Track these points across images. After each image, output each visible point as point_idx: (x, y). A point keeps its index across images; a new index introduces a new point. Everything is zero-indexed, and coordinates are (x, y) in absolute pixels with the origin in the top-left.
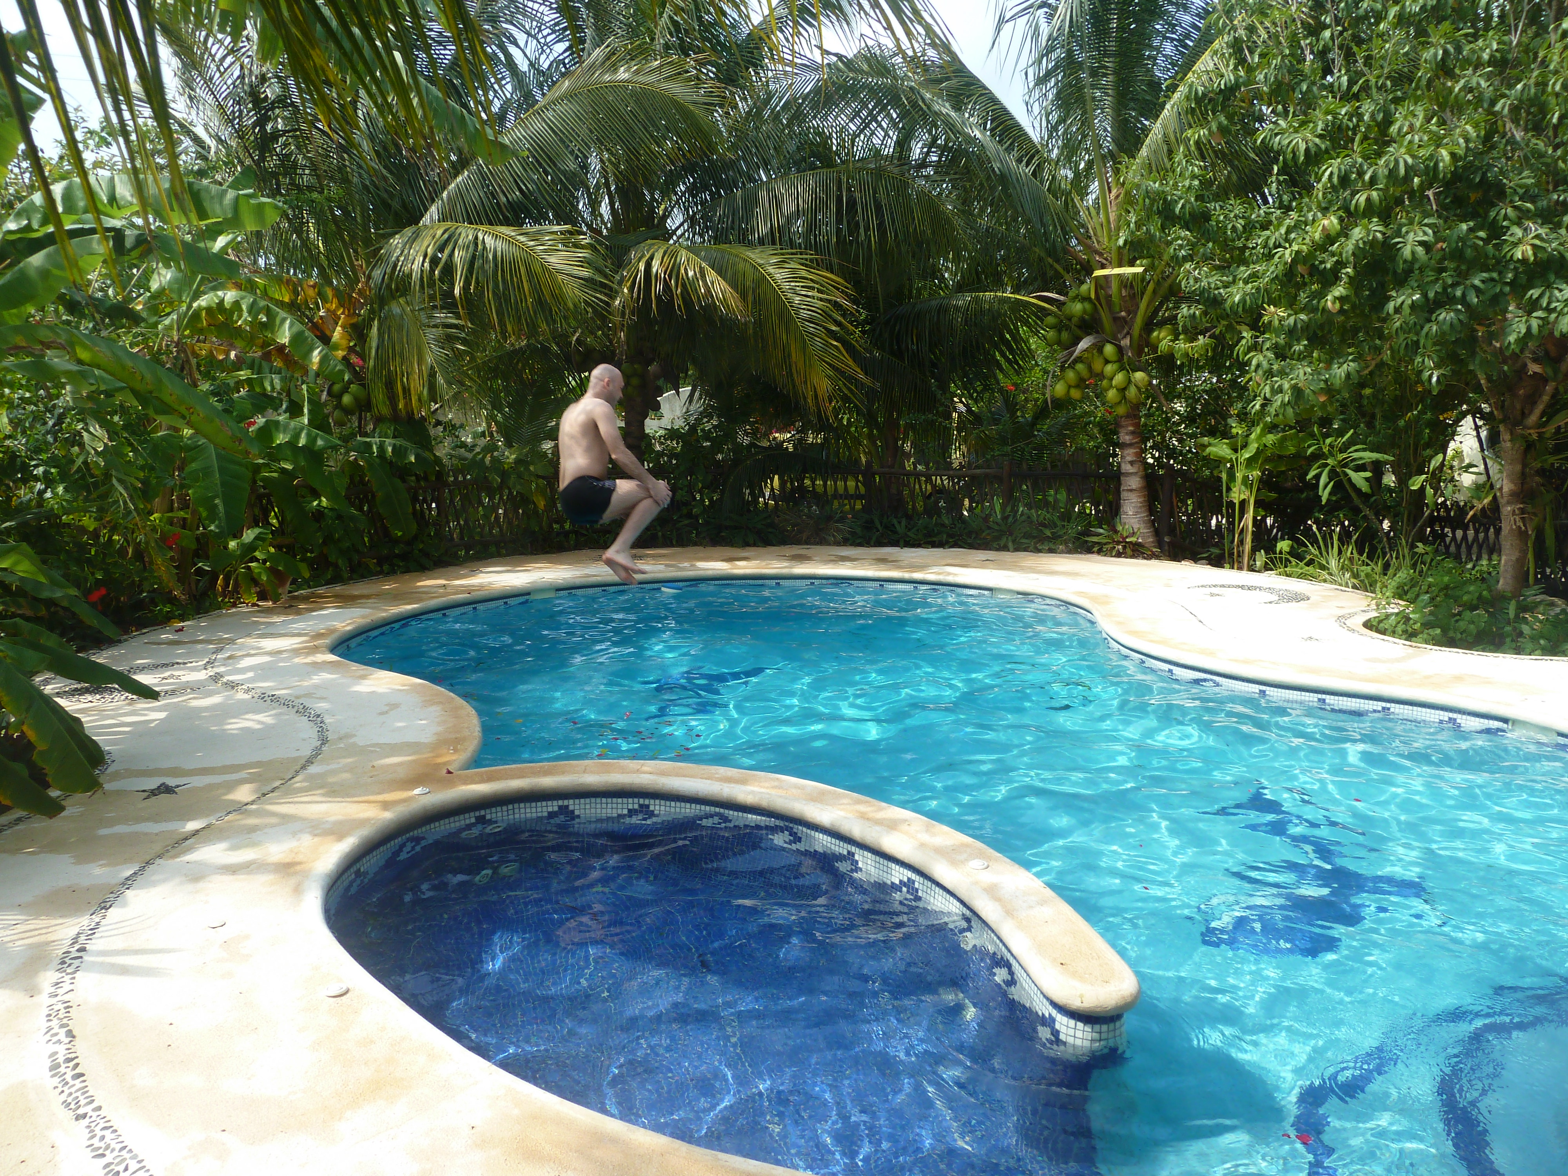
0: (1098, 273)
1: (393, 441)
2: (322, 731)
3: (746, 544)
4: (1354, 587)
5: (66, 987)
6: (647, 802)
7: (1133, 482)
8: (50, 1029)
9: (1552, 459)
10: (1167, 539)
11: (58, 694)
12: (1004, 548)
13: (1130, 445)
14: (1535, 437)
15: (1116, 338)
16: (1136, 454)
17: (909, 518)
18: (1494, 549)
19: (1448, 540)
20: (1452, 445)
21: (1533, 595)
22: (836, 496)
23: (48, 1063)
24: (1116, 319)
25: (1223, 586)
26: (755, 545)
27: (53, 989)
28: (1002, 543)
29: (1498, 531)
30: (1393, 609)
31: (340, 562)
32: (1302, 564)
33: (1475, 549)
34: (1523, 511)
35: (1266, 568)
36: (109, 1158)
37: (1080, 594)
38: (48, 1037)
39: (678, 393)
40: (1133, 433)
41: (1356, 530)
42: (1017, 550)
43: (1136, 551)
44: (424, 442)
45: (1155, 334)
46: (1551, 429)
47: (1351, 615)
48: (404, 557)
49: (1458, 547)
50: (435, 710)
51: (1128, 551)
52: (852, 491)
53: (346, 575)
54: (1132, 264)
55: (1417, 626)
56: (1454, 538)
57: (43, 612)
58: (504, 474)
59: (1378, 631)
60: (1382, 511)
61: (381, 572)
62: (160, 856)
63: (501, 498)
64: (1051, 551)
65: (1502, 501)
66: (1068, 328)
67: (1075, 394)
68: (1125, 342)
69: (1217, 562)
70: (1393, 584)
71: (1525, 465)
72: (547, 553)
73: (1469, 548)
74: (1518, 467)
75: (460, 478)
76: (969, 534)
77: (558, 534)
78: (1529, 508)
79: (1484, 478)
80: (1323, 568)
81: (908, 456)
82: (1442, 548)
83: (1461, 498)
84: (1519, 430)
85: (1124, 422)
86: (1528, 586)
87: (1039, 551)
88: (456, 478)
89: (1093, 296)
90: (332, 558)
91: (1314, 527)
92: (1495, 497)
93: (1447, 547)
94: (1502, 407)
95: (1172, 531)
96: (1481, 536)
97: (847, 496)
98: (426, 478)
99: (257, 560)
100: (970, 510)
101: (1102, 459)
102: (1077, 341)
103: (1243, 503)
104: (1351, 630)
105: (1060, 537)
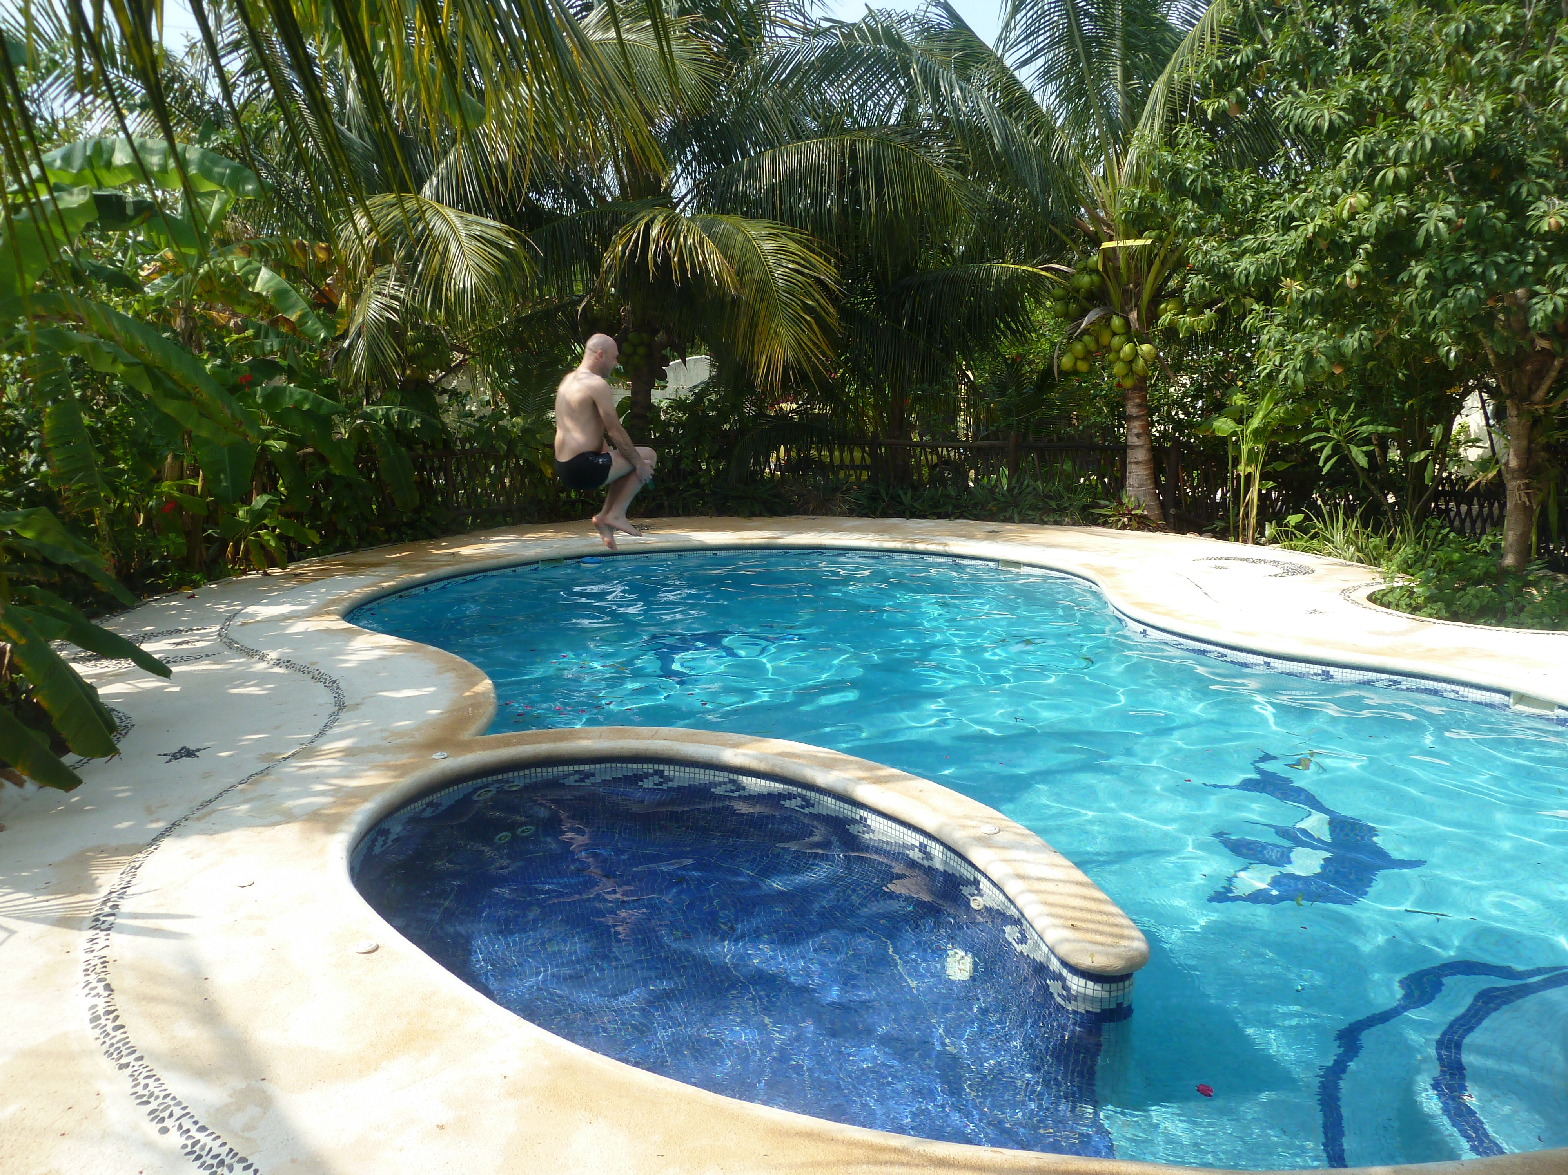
0: (1106, 245)
1: (398, 407)
2: (337, 696)
3: (752, 514)
4: (1360, 561)
5: (102, 943)
6: (661, 767)
7: (1139, 455)
8: (88, 983)
9: (1557, 435)
10: (1172, 511)
11: (74, 660)
12: (1010, 520)
13: (1137, 418)
14: (1541, 412)
15: (1123, 311)
16: (1143, 426)
17: (915, 489)
18: (1498, 523)
19: (1452, 514)
20: (1458, 420)
21: (1536, 570)
22: (842, 466)
23: (88, 1015)
24: (1125, 292)
25: (1228, 559)
26: (761, 515)
27: (88, 945)
28: (1008, 514)
29: (1503, 506)
30: (1398, 582)
31: (349, 530)
32: (1306, 537)
33: (1479, 524)
34: (1528, 487)
35: (1274, 541)
36: (153, 1105)
37: (1086, 566)
38: (86, 990)
39: (684, 362)
40: (1139, 405)
41: (1360, 505)
42: (1022, 521)
43: (1142, 524)
44: (432, 410)
45: (1163, 306)
46: (1556, 406)
47: (1355, 589)
48: (411, 525)
49: (1463, 522)
50: (450, 677)
51: (1134, 523)
52: (858, 461)
53: (354, 543)
54: (1140, 236)
55: (1420, 600)
56: (1458, 513)
57: (56, 579)
58: (511, 443)
59: (1382, 604)
60: (1389, 485)
61: (389, 540)
62: (186, 819)
63: (508, 466)
64: (1056, 523)
65: (1506, 476)
66: (1076, 300)
67: (1083, 366)
68: (1133, 316)
69: (1222, 535)
70: (1398, 559)
71: (1530, 441)
72: (554, 522)
73: (1473, 523)
74: (1524, 443)
75: (468, 446)
76: (975, 506)
77: (565, 503)
78: (1534, 483)
79: (1489, 453)
80: (1329, 541)
81: (913, 427)
82: (1446, 523)
83: (1465, 472)
84: (1525, 405)
85: (1130, 394)
86: (1530, 561)
87: (1045, 523)
88: (463, 446)
89: (1100, 268)
90: (340, 527)
91: (1319, 502)
92: (1499, 472)
93: (1451, 523)
94: (1509, 382)
95: (1177, 503)
96: (1486, 510)
97: (853, 466)
98: (433, 447)
99: (266, 527)
100: (976, 481)
101: (1107, 431)
102: (1083, 314)
103: (1249, 477)
104: (1354, 603)
105: (1066, 509)
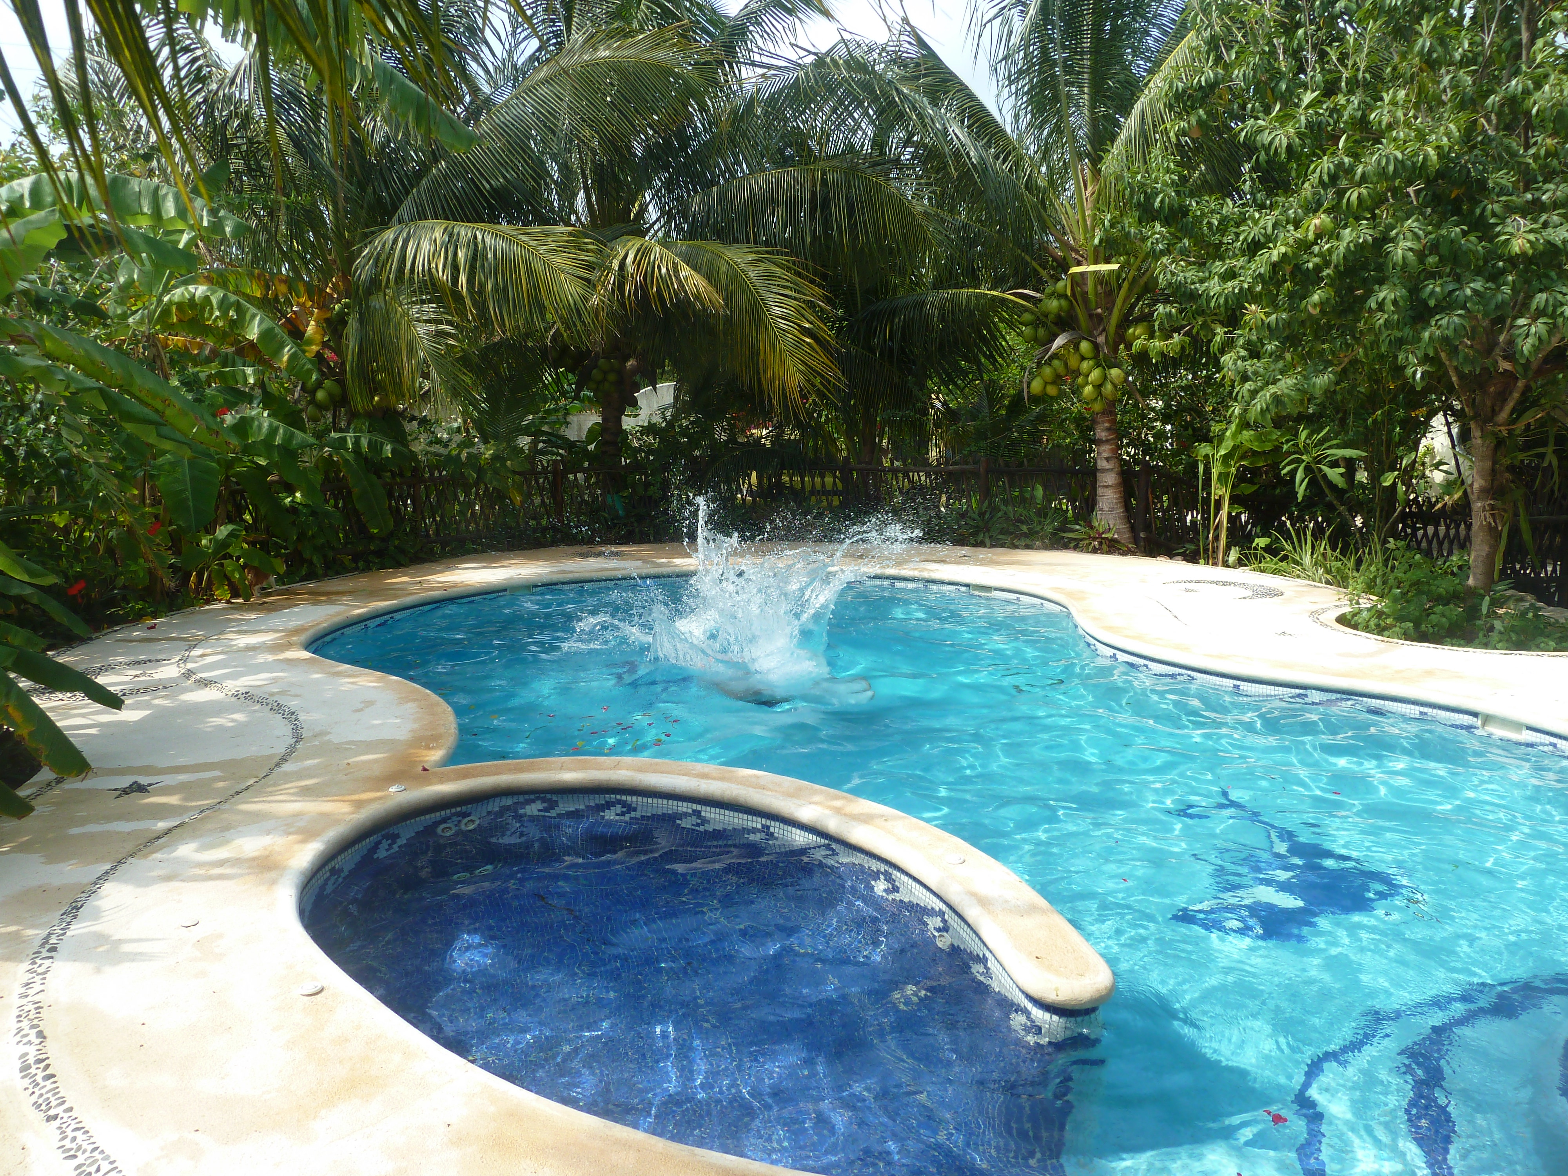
0: (1075, 270)
1: (368, 435)
2: (296, 728)
4: (1328, 582)
5: (37, 987)
7: (1109, 479)
8: (20, 1030)
9: (1521, 456)
10: (1142, 535)
12: (981, 544)
13: (1107, 441)
14: (1505, 433)
15: (1092, 335)
16: (1112, 451)
18: (1464, 544)
19: (1419, 535)
20: (1424, 442)
21: (1504, 590)
22: (813, 492)
23: (18, 1064)
24: (1091, 316)
25: (1198, 581)
27: (23, 990)
28: (980, 539)
29: (1469, 527)
30: (1365, 604)
31: (315, 559)
32: (1275, 560)
33: (1446, 545)
34: (1492, 507)
35: (1240, 563)
36: (81, 1159)
37: (1057, 589)
38: (18, 1038)
39: (655, 389)
40: (1108, 429)
41: (1329, 526)
42: (992, 546)
43: (1111, 547)
44: (400, 438)
45: (1131, 331)
46: (1520, 426)
47: (1324, 611)
48: (379, 553)
49: (1430, 543)
50: (411, 708)
51: (1105, 547)
52: (829, 487)
53: (321, 572)
54: (1108, 262)
55: (1389, 621)
56: (1425, 534)
58: (480, 470)
59: (1351, 626)
60: (1356, 507)
61: (356, 569)
62: (132, 855)
63: (477, 493)
64: (1028, 547)
65: (1473, 497)
66: (1044, 325)
67: (1052, 391)
68: (1101, 339)
69: (1192, 558)
70: (1364, 579)
71: (1494, 463)
72: (524, 549)
73: (1440, 544)
74: (1489, 464)
75: (436, 474)
77: (535, 531)
78: (1499, 504)
79: (1454, 475)
80: (1297, 563)
81: (885, 452)
82: (1414, 544)
83: (1432, 494)
84: (1489, 427)
85: (1100, 419)
86: (1496, 581)
87: (1016, 547)
88: (432, 474)
89: (1069, 293)
90: (307, 555)
91: (1289, 523)
92: (1465, 492)
93: (1419, 543)
94: (1472, 403)
95: (1147, 527)
96: (1452, 532)
97: (824, 492)
98: (401, 475)
99: (231, 557)
100: (947, 505)
101: (1079, 455)
102: (1053, 337)
103: (1219, 499)
104: (1323, 624)
105: (1037, 533)
